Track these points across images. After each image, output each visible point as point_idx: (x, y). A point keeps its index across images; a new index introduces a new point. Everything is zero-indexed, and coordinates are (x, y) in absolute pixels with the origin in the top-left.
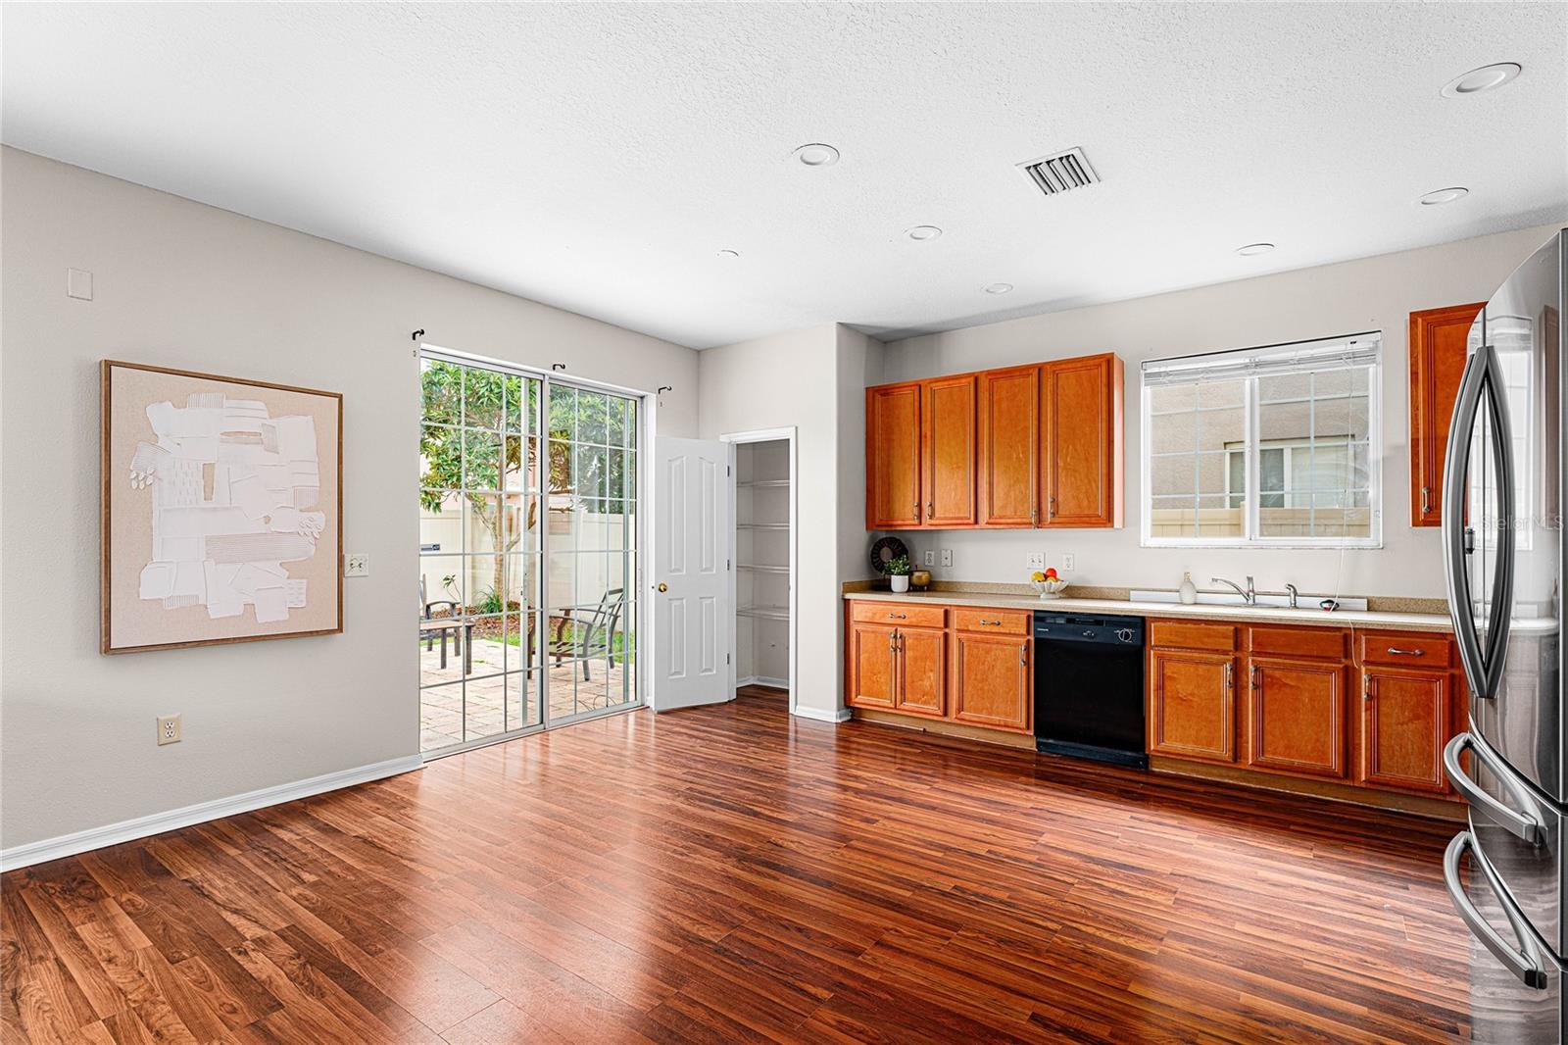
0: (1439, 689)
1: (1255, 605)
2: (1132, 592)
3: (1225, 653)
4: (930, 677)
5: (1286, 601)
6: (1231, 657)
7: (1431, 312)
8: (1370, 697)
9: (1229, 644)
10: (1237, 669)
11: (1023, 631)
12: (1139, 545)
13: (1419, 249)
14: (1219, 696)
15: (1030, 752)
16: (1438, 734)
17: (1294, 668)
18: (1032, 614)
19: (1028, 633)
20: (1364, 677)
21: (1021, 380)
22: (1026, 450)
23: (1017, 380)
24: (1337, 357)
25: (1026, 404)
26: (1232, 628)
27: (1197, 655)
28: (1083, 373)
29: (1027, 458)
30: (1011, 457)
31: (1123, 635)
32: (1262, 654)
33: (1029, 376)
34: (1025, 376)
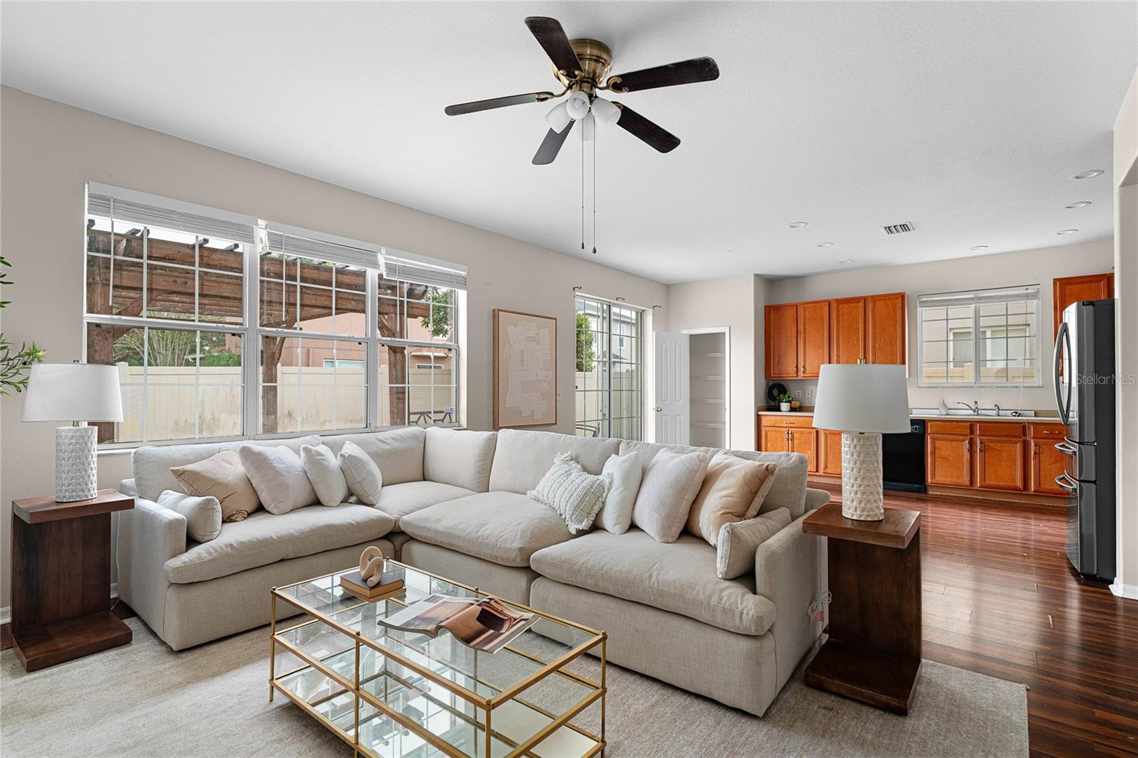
1: (978, 415)
3: (966, 435)
4: (808, 453)
5: (994, 413)
6: (969, 437)
7: (1064, 279)
8: (1035, 453)
9: (968, 431)
10: (972, 443)
12: (917, 386)
17: (999, 441)
20: (1033, 444)
21: (855, 304)
22: (858, 340)
23: (853, 305)
24: (1019, 296)
25: (858, 317)
26: (969, 424)
27: (951, 437)
28: (889, 301)
29: (858, 343)
30: (849, 343)
31: (914, 429)
32: (984, 435)
33: (859, 302)
34: (857, 302)
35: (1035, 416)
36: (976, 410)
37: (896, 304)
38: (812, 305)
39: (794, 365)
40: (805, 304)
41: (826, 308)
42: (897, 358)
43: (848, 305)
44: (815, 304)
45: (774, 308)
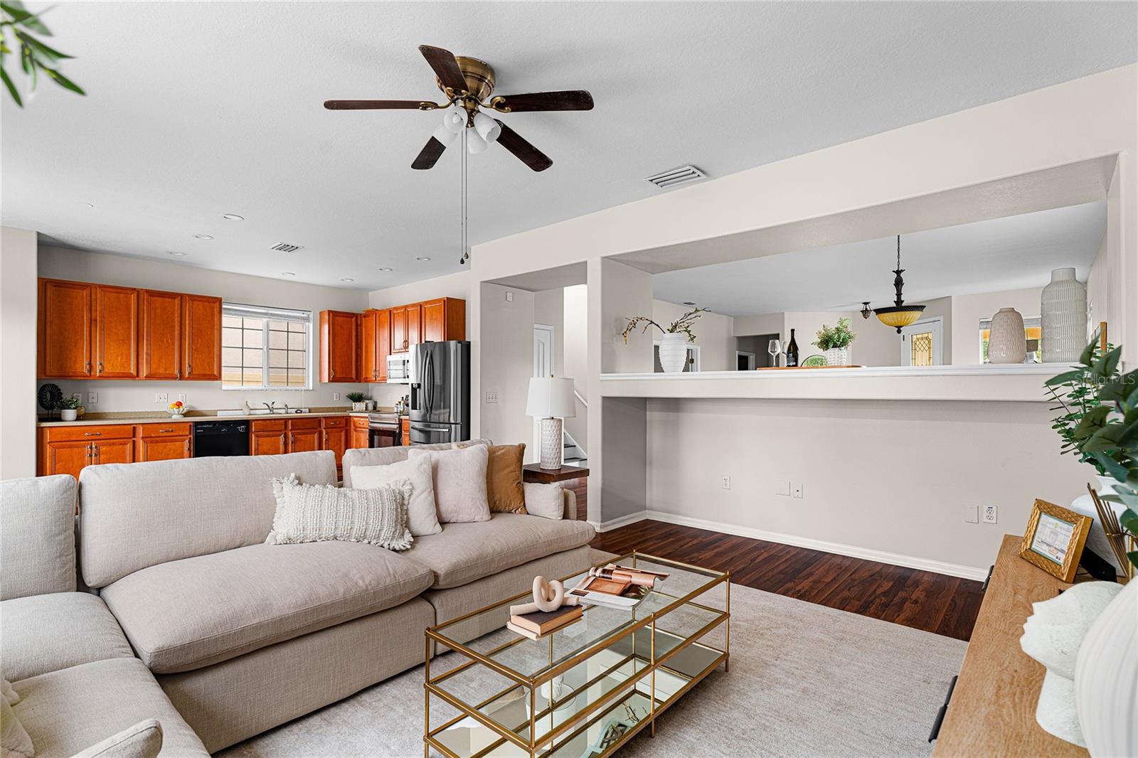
0: (343, 434)
1: (273, 413)
2: (218, 412)
3: (281, 431)
5: (283, 411)
6: (283, 432)
7: (336, 312)
8: (326, 440)
9: (283, 427)
10: (286, 437)
11: (188, 433)
13: (324, 286)
14: (279, 448)
16: (343, 448)
17: (304, 434)
18: (192, 424)
19: (190, 434)
20: (324, 433)
21: (170, 300)
22: (173, 339)
23: (167, 300)
24: (298, 318)
25: (173, 314)
26: (283, 421)
27: (271, 433)
28: (207, 304)
29: (174, 344)
30: (162, 341)
31: (241, 428)
32: (294, 429)
33: (175, 298)
34: (172, 298)
35: (309, 412)
36: (271, 409)
37: (213, 308)
38: (114, 290)
39: (86, 362)
40: (104, 287)
41: (133, 297)
42: (214, 361)
43: (160, 299)
44: (119, 290)
45: (54, 284)
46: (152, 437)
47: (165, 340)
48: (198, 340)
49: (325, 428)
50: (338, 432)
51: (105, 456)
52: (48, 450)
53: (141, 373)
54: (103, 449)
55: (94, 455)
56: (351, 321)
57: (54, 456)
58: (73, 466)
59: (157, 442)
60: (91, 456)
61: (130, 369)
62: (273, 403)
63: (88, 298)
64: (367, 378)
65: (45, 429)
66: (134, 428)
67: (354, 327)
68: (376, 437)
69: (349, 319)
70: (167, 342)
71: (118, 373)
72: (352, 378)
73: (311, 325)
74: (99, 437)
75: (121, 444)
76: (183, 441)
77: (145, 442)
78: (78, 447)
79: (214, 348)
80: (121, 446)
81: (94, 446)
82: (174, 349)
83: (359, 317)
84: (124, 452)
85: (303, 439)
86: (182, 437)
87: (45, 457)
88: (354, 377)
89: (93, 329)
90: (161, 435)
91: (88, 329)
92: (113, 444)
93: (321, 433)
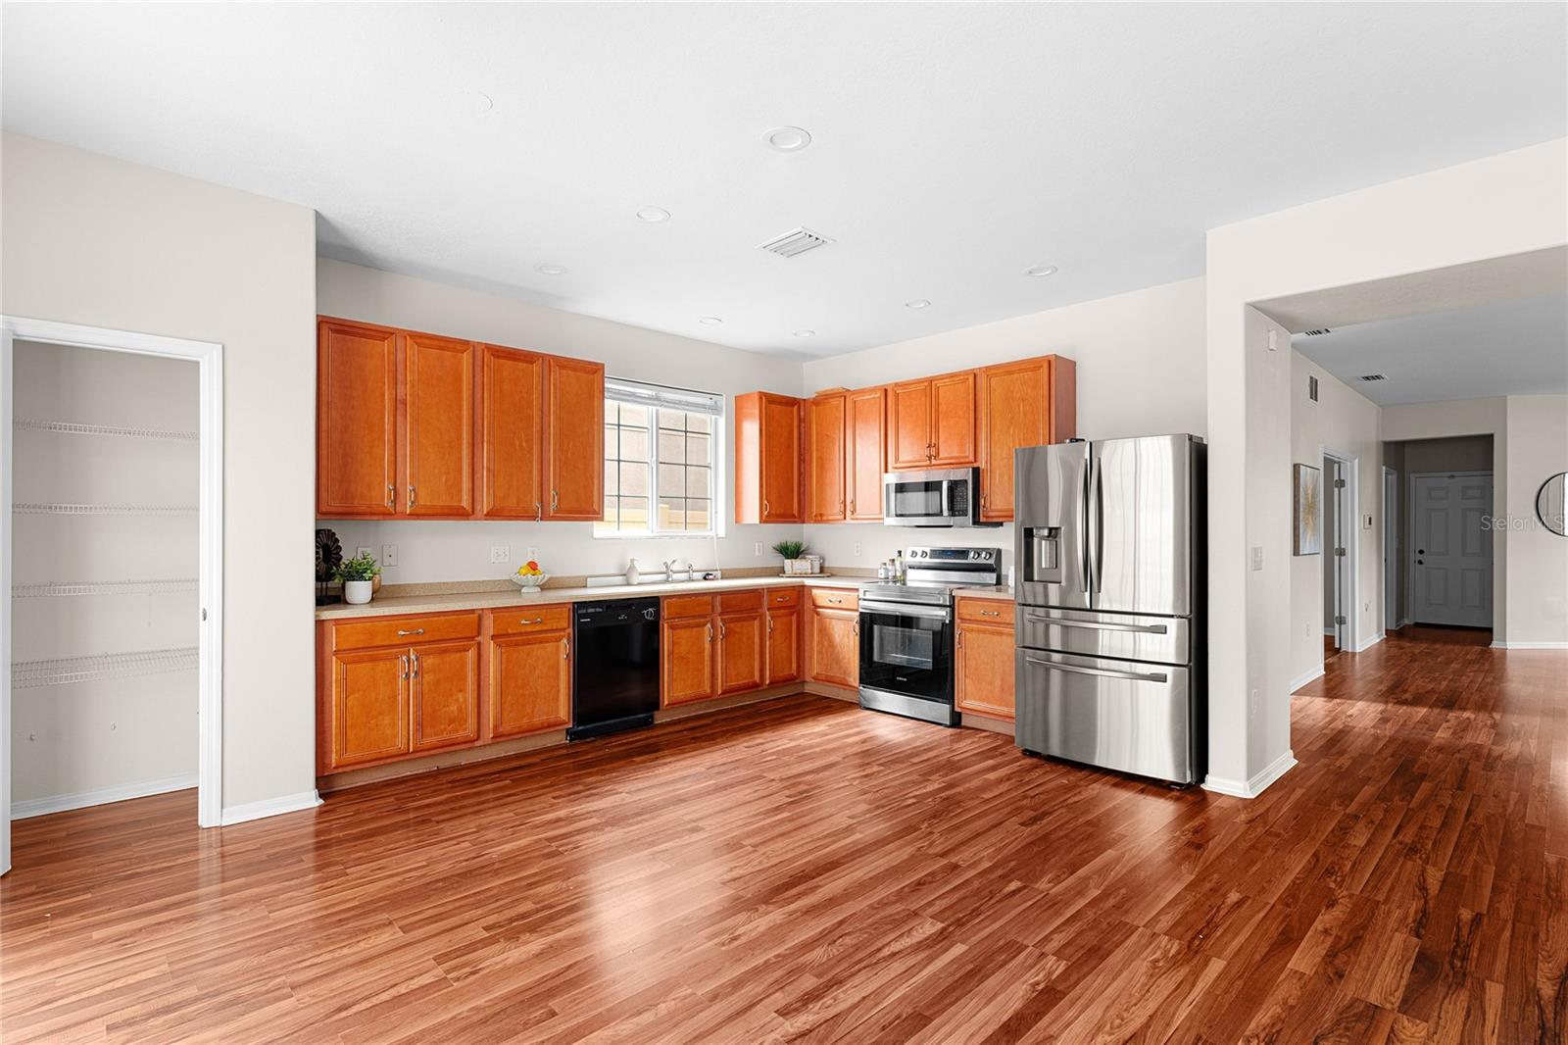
1: (673, 582)
2: (589, 579)
3: (706, 616)
4: (458, 700)
6: (709, 619)
7: (775, 397)
11: (566, 624)
12: (592, 536)
13: (740, 350)
14: (704, 650)
15: (564, 747)
16: (794, 644)
18: (570, 606)
19: (569, 626)
20: (768, 618)
21: (525, 366)
23: (520, 365)
24: (703, 407)
25: (529, 392)
26: (710, 597)
27: (692, 621)
28: (582, 374)
30: (513, 446)
31: (648, 613)
32: (728, 613)
33: (532, 363)
34: (527, 362)
35: (724, 578)
36: (669, 574)
37: (591, 384)
38: (435, 343)
39: (388, 486)
40: (419, 338)
41: (466, 357)
42: (593, 483)
43: (510, 362)
44: (442, 344)
45: (333, 327)
46: (508, 635)
47: (517, 443)
48: (569, 443)
49: (769, 609)
50: (786, 615)
51: (432, 677)
52: (334, 667)
53: (478, 508)
54: (429, 661)
55: (412, 675)
56: (792, 412)
57: (345, 679)
58: (376, 699)
59: (517, 644)
60: (408, 675)
61: (460, 501)
62: (674, 561)
63: (392, 357)
64: (821, 515)
65: (326, 624)
66: (480, 616)
67: (796, 424)
68: (876, 627)
69: (790, 408)
70: (520, 445)
71: (442, 507)
72: (794, 515)
73: (722, 421)
74: (420, 639)
75: (459, 651)
76: (559, 640)
77: (499, 645)
78: (385, 659)
79: (593, 459)
80: (459, 654)
81: (413, 657)
82: (531, 462)
83: (802, 404)
84: (463, 666)
85: (738, 630)
86: (557, 634)
87: (327, 683)
88: (796, 513)
89: (399, 419)
90: (523, 630)
91: (392, 419)
92: (445, 651)
93: (762, 618)
